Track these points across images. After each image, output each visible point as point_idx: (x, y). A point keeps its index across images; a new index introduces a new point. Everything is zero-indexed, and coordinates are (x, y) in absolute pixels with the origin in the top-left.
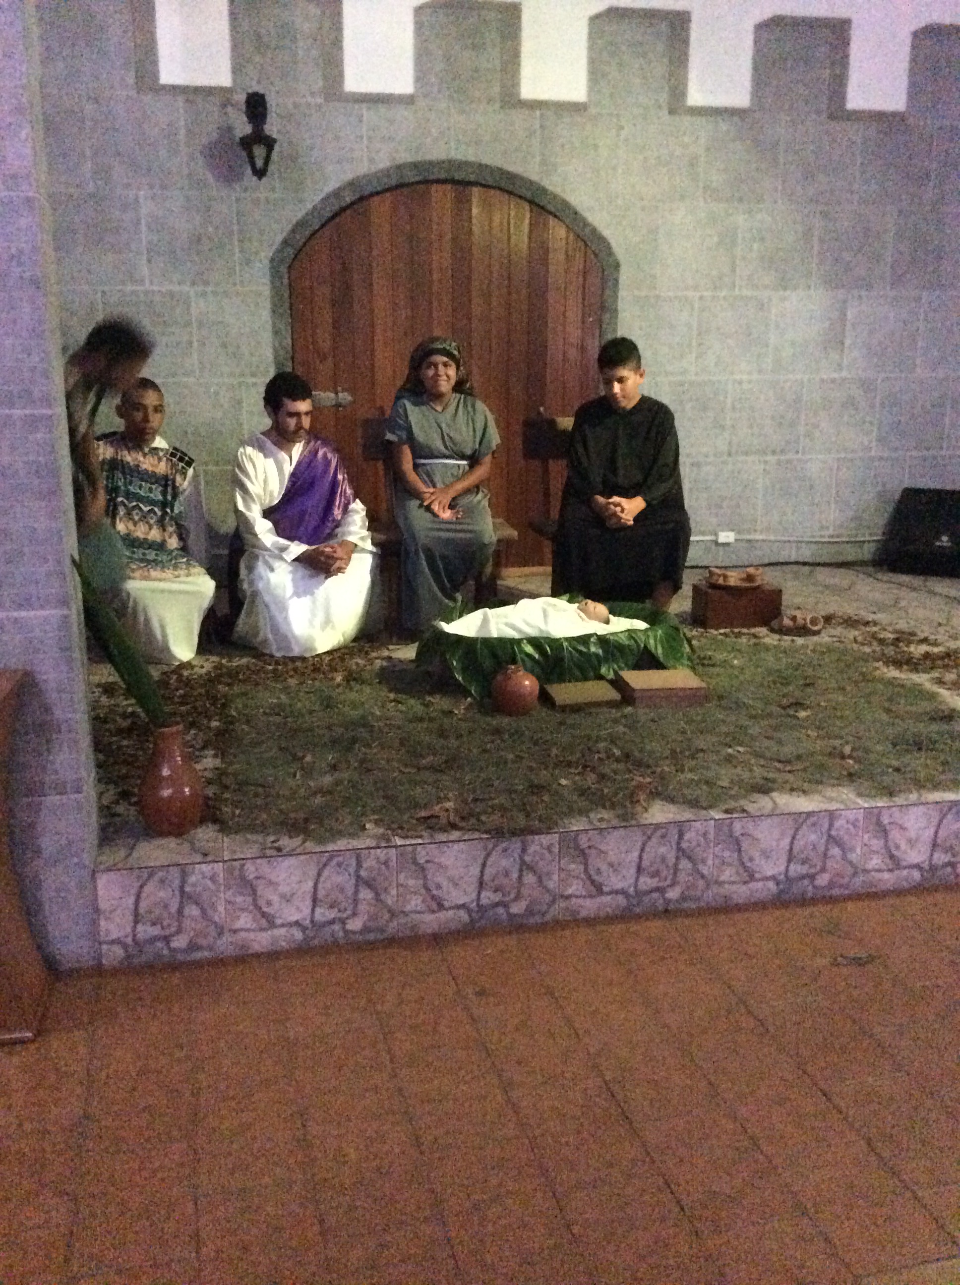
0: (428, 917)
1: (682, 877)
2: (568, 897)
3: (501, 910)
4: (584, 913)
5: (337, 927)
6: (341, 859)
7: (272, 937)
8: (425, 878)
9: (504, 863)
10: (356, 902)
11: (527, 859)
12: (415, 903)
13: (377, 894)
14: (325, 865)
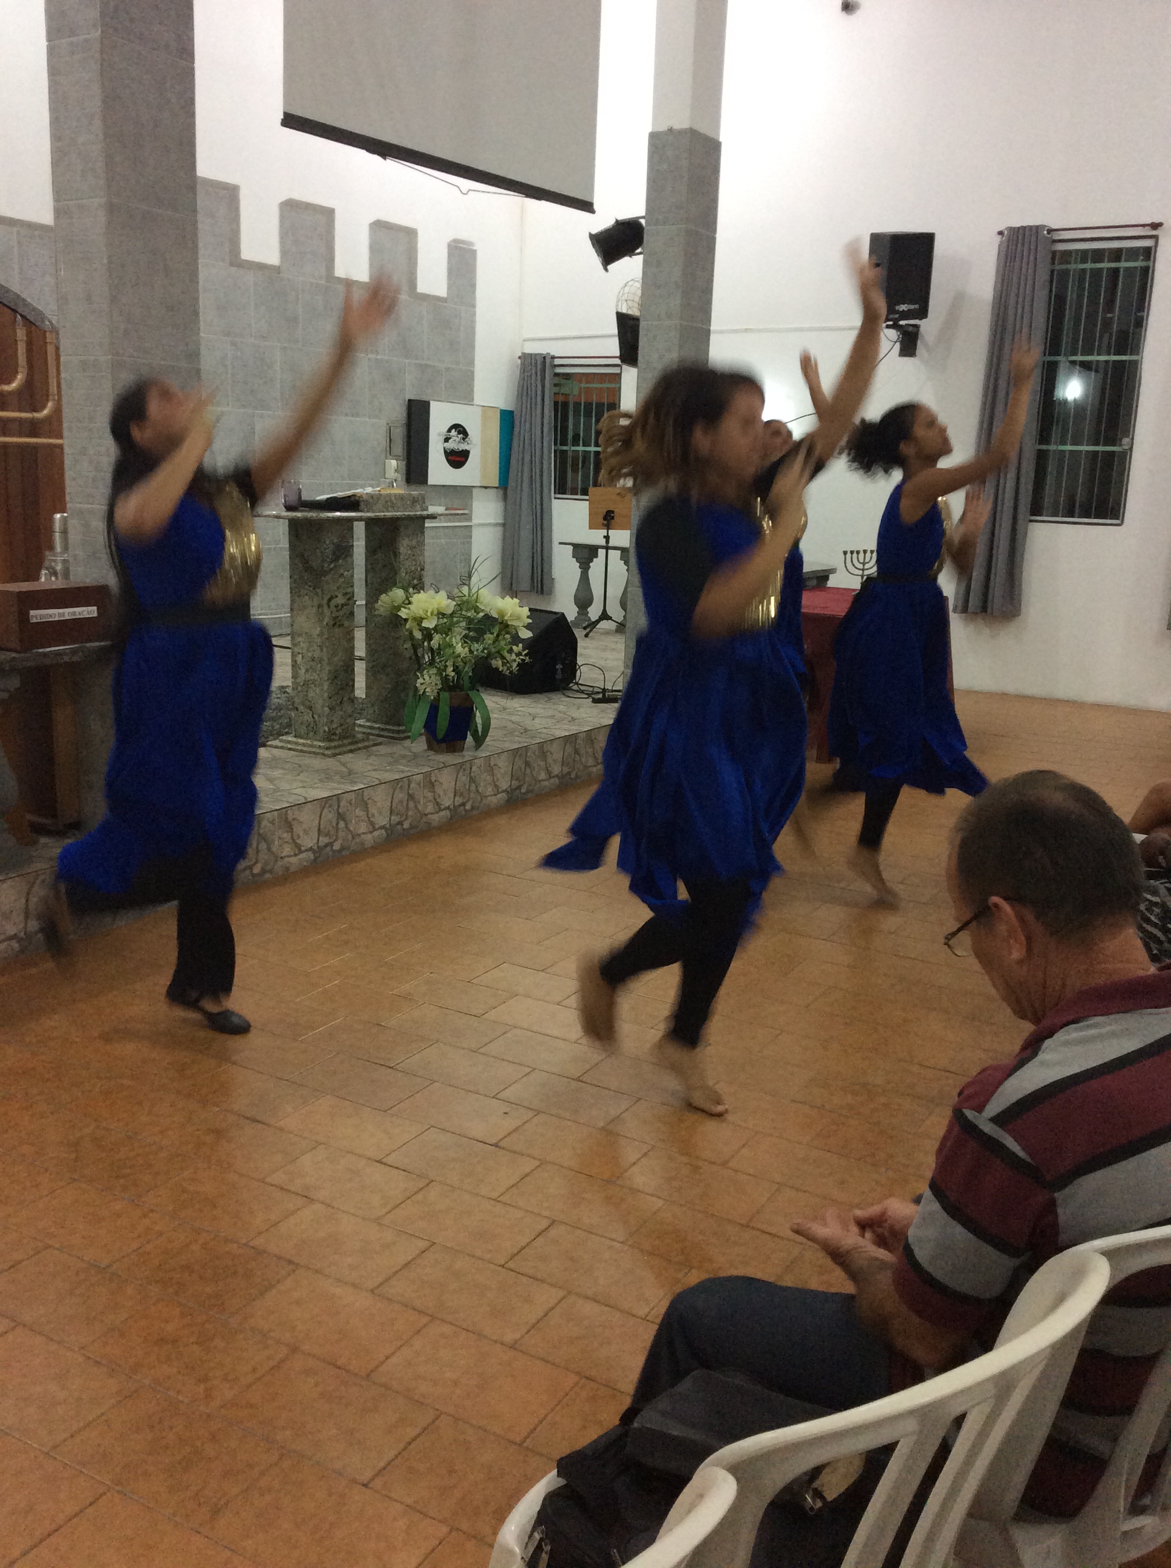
0: (369, 836)
1: (472, 795)
2: (426, 815)
3: (399, 827)
4: (434, 824)
5: (329, 848)
6: (330, 802)
7: (299, 859)
8: (368, 811)
9: (401, 795)
10: (337, 830)
11: (410, 792)
12: (363, 827)
13: (347, 824)
14: (324, 807)
